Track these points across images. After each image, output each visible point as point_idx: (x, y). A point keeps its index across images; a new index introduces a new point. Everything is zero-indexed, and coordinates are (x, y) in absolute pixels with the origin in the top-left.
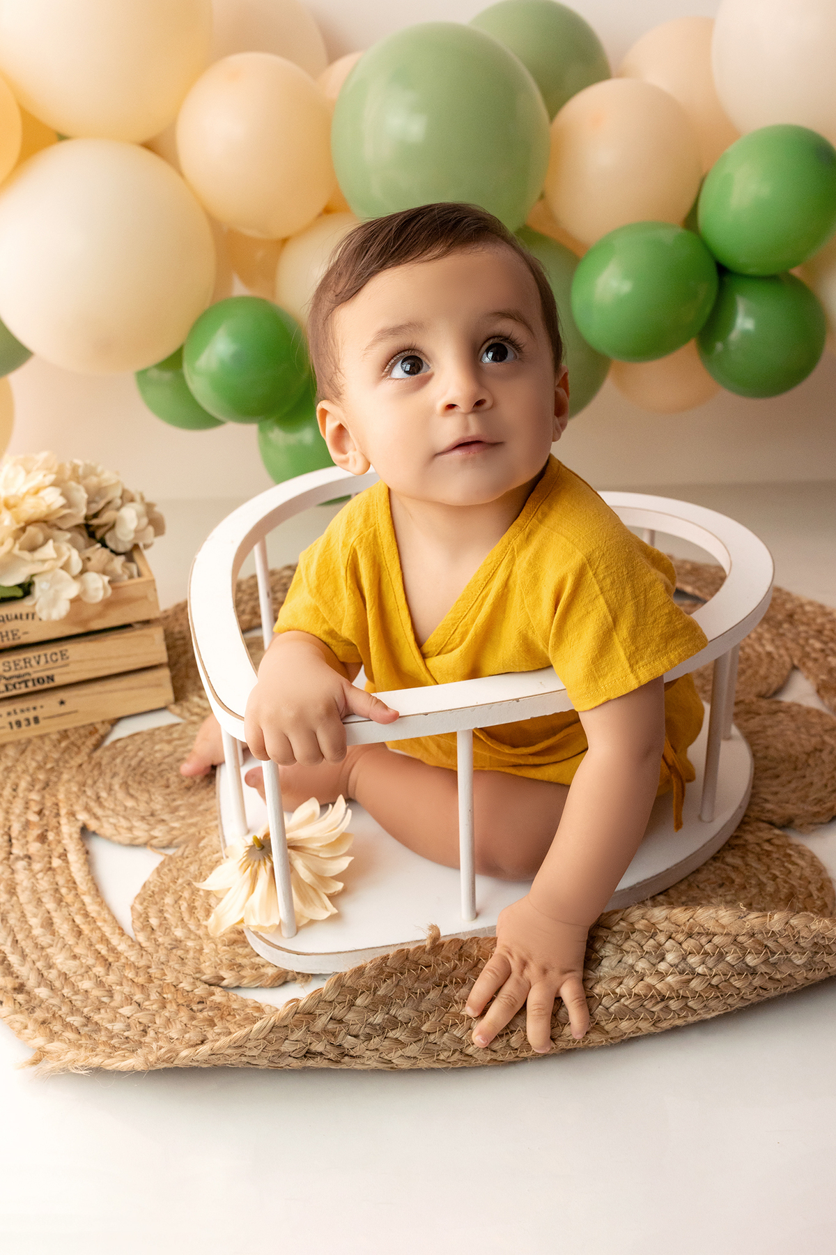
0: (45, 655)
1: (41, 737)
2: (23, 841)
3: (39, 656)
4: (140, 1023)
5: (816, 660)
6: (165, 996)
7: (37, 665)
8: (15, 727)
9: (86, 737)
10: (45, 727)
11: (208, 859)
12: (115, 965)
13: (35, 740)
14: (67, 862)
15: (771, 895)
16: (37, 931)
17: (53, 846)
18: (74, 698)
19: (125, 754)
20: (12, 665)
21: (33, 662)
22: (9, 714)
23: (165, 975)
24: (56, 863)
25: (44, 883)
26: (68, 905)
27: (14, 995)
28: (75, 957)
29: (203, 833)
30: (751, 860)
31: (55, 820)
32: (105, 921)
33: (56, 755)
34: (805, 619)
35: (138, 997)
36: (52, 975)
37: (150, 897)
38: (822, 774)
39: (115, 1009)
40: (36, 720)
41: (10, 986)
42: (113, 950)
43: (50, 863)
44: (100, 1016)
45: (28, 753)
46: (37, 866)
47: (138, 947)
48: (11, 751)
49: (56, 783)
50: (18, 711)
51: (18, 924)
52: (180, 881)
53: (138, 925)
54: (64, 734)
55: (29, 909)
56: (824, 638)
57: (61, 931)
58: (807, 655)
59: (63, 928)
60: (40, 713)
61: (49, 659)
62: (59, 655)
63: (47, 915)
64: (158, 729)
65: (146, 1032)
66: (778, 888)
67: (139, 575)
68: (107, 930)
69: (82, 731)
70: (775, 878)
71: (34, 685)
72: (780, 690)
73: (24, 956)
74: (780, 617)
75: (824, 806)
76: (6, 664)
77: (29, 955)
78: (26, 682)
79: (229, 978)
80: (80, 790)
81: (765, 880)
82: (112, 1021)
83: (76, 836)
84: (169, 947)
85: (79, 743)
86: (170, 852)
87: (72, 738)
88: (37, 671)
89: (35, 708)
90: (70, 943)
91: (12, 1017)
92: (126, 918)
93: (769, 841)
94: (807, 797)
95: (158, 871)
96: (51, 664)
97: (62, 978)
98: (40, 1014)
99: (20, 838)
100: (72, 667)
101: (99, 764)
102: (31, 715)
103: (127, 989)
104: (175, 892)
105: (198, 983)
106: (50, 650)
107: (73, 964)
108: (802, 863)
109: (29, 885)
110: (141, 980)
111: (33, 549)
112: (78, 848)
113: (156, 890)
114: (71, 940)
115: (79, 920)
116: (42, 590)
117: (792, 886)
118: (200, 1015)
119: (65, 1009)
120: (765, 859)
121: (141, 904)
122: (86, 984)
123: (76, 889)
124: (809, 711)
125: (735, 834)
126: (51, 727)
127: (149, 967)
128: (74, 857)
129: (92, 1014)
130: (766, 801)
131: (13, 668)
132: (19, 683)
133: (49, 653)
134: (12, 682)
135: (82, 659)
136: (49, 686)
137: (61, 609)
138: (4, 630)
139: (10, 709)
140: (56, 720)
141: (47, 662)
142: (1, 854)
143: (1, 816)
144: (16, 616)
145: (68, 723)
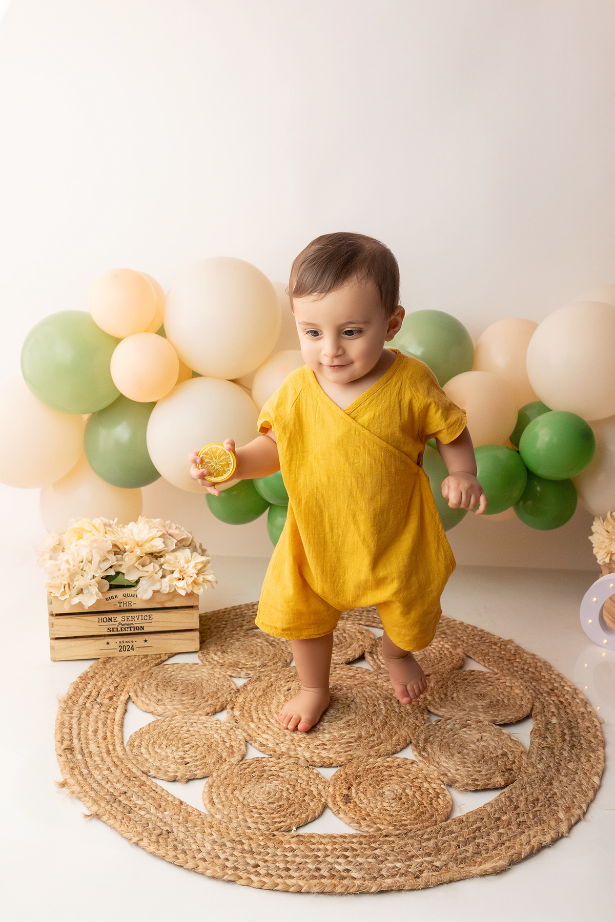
2: (103, 697)
7: (137, 620)
14: (116, 711)
17: (114, 703)
20: (126, 618)
21: (136, 619)
26: (107, 727)
31: (120, 692)
32: (118, 737)
33: (137, 664)
35: (113, 768)
36: (86, 751)
37: (140, 734)
39: (101, 770)
42: (114, 749)
43: (109, 709)
44: (95, 772)
46: (103, 709)
47: (125, 751)
49: (129, 677)
50: (125, 642)
51: (84, 728)
52: (156, 731)
53: (130, 743)
55: (91, 723)
57: (99, 735)
60: (134, 644)
62: (148, 616)
63: (96, 728)
65: (108, 783)
68: (117, 741)
69: (154, 657)
71: (134, 630)
76: (124, 618)
77: (82, 741)
78: (130, 628)
80: (137, 682)
83: (125, 701)
84: (136, 754)
85: (150, 661)
86: (159, 718)
88: (137, 623)
89: (132, 642)
92: (127, 739)
95: (150, 724)
96: (144, 621)
99: (103, 695)
100: (152, 624)
101: (152, 673)
102: (130, 644)
104: (152, 734)
105: (139, 771)
109: (96, 715)
110: (118, 763)
111: (143, 566)
112: (123, 706)
113: (145, 731)
114: (100, 740)
116: (142, 585)
118: (131, 782)
121: (136, 735)
123: (114, 721)
127: (124, 759)
128: (120, 711)
131: (126, 620)
132: (128, 628)
133: (144, 615)
134: (124, 627)
135: (159, 621)
136: (141, 631)
137: (148, 595)
138: (125, 601)
139: (121, 640)
140: (141, 649)
141: (142, 619)
142: (91, 699)
143: (99, 683)
144: (132, 595)
145: (147, 652)
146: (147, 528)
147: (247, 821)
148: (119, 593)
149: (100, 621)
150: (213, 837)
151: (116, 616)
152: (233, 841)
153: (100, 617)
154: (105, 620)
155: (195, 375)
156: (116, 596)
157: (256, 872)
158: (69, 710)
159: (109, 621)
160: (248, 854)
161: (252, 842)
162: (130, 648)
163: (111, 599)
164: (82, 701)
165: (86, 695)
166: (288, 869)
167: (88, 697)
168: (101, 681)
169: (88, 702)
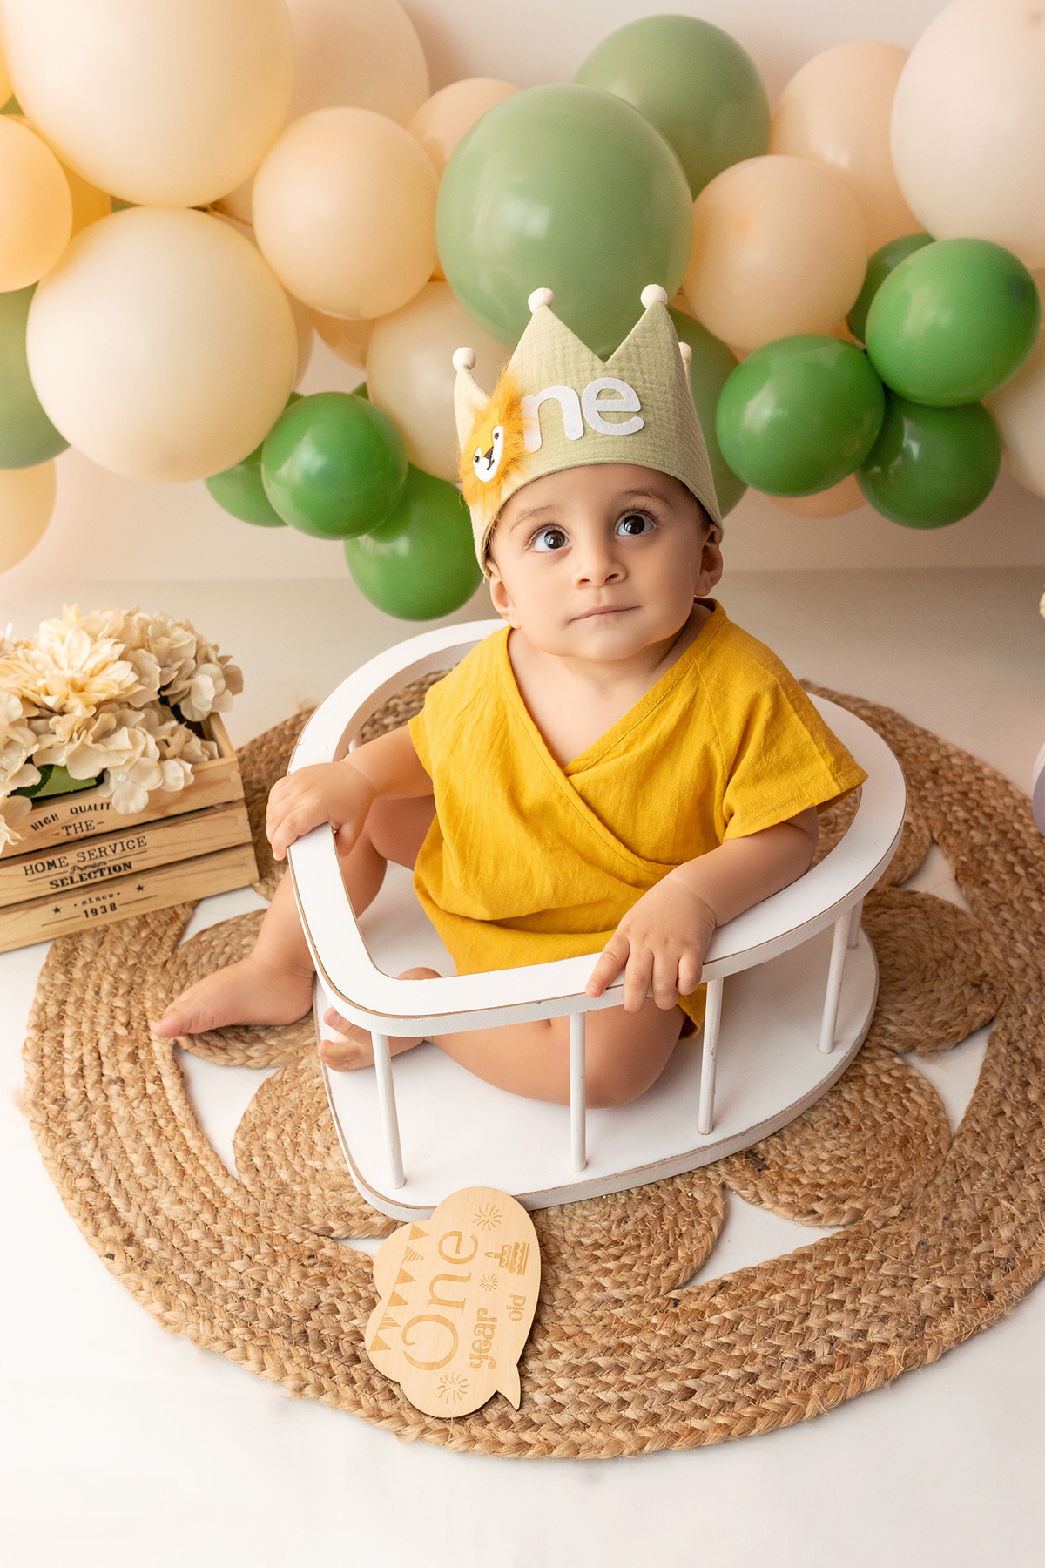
0: (122, 843)
1: (119, 924)
2: (113, 1060)
3: (115, 845)
4: (253, 1280)
5: (958, 833)
6: (275, 1248)
7: (113, 854)
8: (90, 914)
9: (167, 925)
10: (123, 913)
11: (309, 1084)
12: (223, 1211)
13: (113, 928)
14: (163, 1088)
15: (885, 1139)
16: (139, 1170)
17: (146, 1067)
18: (152, 884)
19: (212, 950)
20: (87, 855)
21: (109, 851)
22: (84, 903)
23: (273, 1224)
24: (151, 1088)
25: (140, 1114)
26: (168, 1139)
27: (125, 1248)
28: (181, 1201)
29: (301, 1053)
30: (868, 1095)
31: (144, 1035)
32: (208, 1159)
33: (137, 948)
34: (950, 775)
35: (248, 1250)
36: (159, 1221)
37: (251, 1130)
38: (951, 989)
39: (226, 1262)
40: (113, 907)
41: (119, 1238)
42: (217, 1193)
43: (145, 1089)
44: (212, 1271)
45: (107, 945)
46: (131, 1092)
47: (244, 1191)
48: (88, 942)
49: (141, 986)
50: (94, 899)
51: (119, 1160)
52: (281, 1111)
53: (242, 1164)
54: (143, 921)
55: (128, 1144)
56: (969, 803)
57: (163, 1170)
58: (947, 827)
59: (165, 1166)
60: (116, 900)
61: (125, 847)
62: (136, 841)
63: (147, 1151)
64: (244, 917)
65: (260, 1291)
66: (894, 1131)
67: (221, 755)
68: (210, 1169)
69: (162, 917)
70: (891, 1117)
71: (110, 873)
72: (914, 875)
73: (129, 1200)
74: (923, 773)
75: (950, 1030)
76: (81, 855)
77: (134, 1197)
78: (101, 871)
79: (338, 1229)
80: (167, 996)
81: (880, 1121)
82: (225, 1277)
83: (169, 1056)
84: (276, 1192)
85: (160, 932)
87: (152, 926)
88: (112, 859)
89: (111, 896)
90: (174, 1184)
91: (127, 1275)
92: (229, 1157)
93: (888, 1072)
94: (932, 1017)
95: (257, 1098)
96: (128, 852)
97: (170, 1225)
98: (152, 1272)
99: (110, 1055)
100: (150, 853)
101: (184, 963)
102: (107, 903)
103: (236, 1241)
104: (277, 1124)
105: (307, 1234)
106: (126, 838)
107: (178, 1208)
108: (919, 1100)
109: (126, 1115)
110: (249, 1229)
111: (104, 735)
112: (172, 1071)
113: (257, 1122)
114: (174, 1181)
115: (180, 1157)
116: (118, 782)
117: (908, 1129)
118: (311, 1272)
119: (177, 1262)
120: (883, 1096)
121: (243, 1140)
122: (194, 1234)
123: (174, 1120)
124: (943, 906)
125: (854, 1063)
126: (129, 913)
127: (257, 1215)
128: (169, 1081)
129: (204, 1269)
130: (889, 1022)
131: (88, 858)
132: (95, 873)
133: (125, 840)
134: (87, 871)
135: (161, 844)
136: (125, 873)
137: (138, 801)
138: (76, 822)
139: (86, 898)
140: (134, 906)
141: (123, 850)
142: (91, 1076)
143: (85, 1027)
144: (90, 807)
145: (146, 908)
146: (88, 641)
147: (604, 1288)
148: (61, 810)
149: (29, 872)
150: (563, 1357)
151: (63, 855)
152: (607, 1350)
153: (27, 865)
154: (40, 867)
156: (54, 817)
157: (696, 1408)
158: (59, 1126)
159: (49, 869)
160: (655, 1370)
161: (645, 1337)
162: (108, 908)
163: (42, 825)
164: (74, 1090)
165: (74, 1071)
166: (752, 1378)
167: (81, 1074)
168: (84, 1020)
169: (88, 1086)
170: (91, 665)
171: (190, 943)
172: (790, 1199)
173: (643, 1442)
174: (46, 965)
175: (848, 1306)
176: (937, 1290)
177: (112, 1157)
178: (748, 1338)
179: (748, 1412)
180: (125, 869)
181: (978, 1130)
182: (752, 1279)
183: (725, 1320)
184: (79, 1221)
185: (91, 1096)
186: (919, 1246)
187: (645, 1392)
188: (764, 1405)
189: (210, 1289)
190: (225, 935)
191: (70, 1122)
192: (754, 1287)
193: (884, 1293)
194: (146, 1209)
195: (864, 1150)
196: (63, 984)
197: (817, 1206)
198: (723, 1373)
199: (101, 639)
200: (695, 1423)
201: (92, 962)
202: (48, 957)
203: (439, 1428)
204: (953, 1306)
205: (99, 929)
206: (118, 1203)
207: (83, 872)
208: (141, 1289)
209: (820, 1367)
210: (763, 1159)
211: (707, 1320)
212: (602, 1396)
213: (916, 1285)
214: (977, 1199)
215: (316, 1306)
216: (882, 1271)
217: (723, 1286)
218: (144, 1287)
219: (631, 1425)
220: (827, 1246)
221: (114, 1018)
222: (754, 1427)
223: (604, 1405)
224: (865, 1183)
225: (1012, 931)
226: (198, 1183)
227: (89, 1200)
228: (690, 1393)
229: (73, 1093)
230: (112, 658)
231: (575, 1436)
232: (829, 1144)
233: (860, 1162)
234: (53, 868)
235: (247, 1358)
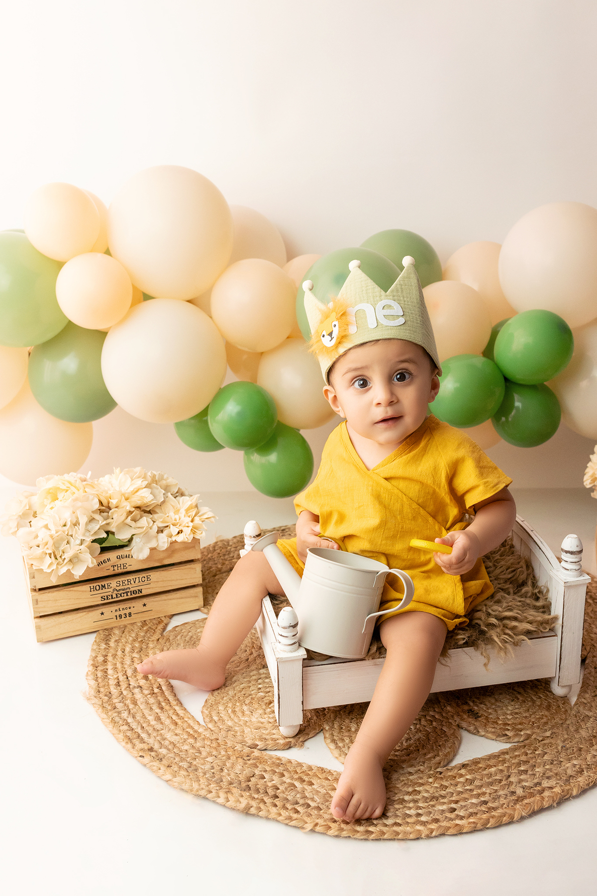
0: (139, 578)
1: (133, 624)
2: (135, 679)
3: (136, 578)
4: (218, 765)
6: (229, 753)
7: (134, 583)
8: (118, 618)
9: (157, 624)
10: (135, 618)
12: (199, 738)
14: (162, 691)
15: (539, 706)
16: (153, 723)
17: (153, 682)
18: (151, 603)
19: (182, 634)
20: (121, 583)
21: (132, 582)
22: (116, 611)
23: (227, 743)
24: (156, 690)
25: (152, 700)
26: (167, 711)
27: (150, 753)
28: (176, 735)
32: (189, 718)
33: (142, 634)
35: (215, 753)
36: (166, 743)
37: (210, 706)
39: (204, 759)
40: (130, 614)
41: (146, 749)
42: (196, 731)
43: (153, 690)
44: (196, 762)
45: (126, 633)
46: (146, 692)
47: (209, 730)
48: (117, 632)
49: (146, 649)
50: (121, 609)
51: (142, 719)
52: (225, 698)
53: (207, 720)
54: (144, 623)
55: (146, 712)
59: (167, 722)
60: (132, 611)
61: (140, 581)
62: (146, 577)
63: (156, 715)
64: (198, 620)
65: (223, 770)
68: (191, 722)
69: (154, 621)
71: (131, 595)
73: (149, 734)
76: (118, 583)
77: (151, 733)
78: (127, 593)
79: (261, 745)
81: (535, 699)
82: (203, 765)
84: (227, 730)
85: (154, 627)
87: (149, 625)
88: (133, 587)
89: (130, 608)
91: (151, 764)
92: (200, 718)
96: (141, 583)
97: (172, 744)
98: (165, 762)
99: (133, 677)
100: (152, 585)
101: (168, 639)
102: (127, 612)
103: (208, 750)
104: (223, 704)
105: (245, 747)
106: (141, 575)
107: (175, 737)
109: (144, 701)
110: (214, 745)
111: (135, 520)
113: (213, 702)
114: (173, 727)
115: (174, 717)
116: (136, 543)
117: (549, 702)
118: (249, 762)
119: (177, 759)
121: (207, 710)
122: (186, 747)
123: (170, 703)
126: (138, 619)
127: (218, 739)
128: (165, 688)
129: (192, 761)
131: (121, 585)
132: (124, 593)
134: (120, 593)
135: (159, 580)
136: (139, 595)
137: (145, 554)
138: (119, 563)
139: (117, 608)
140: (140, 615)
141: (139, 582)
142: (124, 685)
143: (119, 665)
144: (126, 556)
145: (147, 617)
146: (129, 480)
148: (112, 556)
149: (92, 590)
151: (110, 582)
153: (92, 585)
154: (98, 588)
155: (147, 297)
156: (108, 560)
157: (457, 816)
158: (109, 705)
159: (102, 589)
160: (434, 801)
161: (427, 787)
162: (128, 615)
163: (102, 564)
164: (116, 691)
165: (115, 683)
166: (485, 803)
167: (118, 684)
168: (118, 663)
169: (123, 689)
170: (131, 489)
171: (170, 631)
172: (493, 730)
173: (432, 831)
174: (95, 641)
175: (530, 772)
176: (575, 766)
177: (138, 718)
178: (481, 787)
179: (485, 816)
180: (139, 593)
181: (585, 702)
182: (479, 763)
183: (467, 779)
184: (123, 744)
185: (125, 693)
186: (562, 747)
187: (430, 810)
188: (492, 814)
189: (196, 770)
190: (188, 628)
191: (115, 703)
192: (480, 765)
193: (547, 767)
194: (159, 738)
195: (529, 710)
196: (105, 648)
197: (507, 732)
198: (469, 801)
199: (135, 478)
200: (458, 822)
201: (119, 639)
202: (96, 638)
203: (323, 824)
204: (583, 771)
205: (121, 626)
206: (144, 735)
207: (118, 592)
208: (160, 769)
209: (519, 797)
210: (478, 713)
211: (458, 780)
212: (408, 812)
213: (563, 764)
214: (589, 729)
215: (253, 775)
216: (544, 758)
217: (464, 766)
218: (161, 768)
219: (424, 823)
220: (514, 749)
221: (133, 662)
222: (489, 822)
223: (410, 816)
224: (531, 723)
225: (590, 624)
226: (185, 728)
227: (128, 734)
228: (454, 810)
229: (114, 691)
230: (141, 487)
231: (396, 828)
232: (510, 708)
233: (527, 714)
234: (104, 589)
235: (219, 797)
